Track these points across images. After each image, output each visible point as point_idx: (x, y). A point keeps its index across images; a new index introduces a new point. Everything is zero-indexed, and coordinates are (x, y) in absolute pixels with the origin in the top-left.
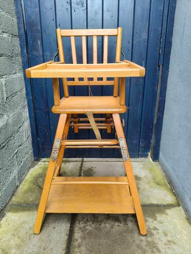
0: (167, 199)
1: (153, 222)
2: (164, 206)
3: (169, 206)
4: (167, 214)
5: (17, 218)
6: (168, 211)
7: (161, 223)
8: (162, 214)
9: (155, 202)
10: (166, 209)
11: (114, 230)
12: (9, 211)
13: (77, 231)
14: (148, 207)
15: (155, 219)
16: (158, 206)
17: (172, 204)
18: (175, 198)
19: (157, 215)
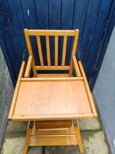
0: (95, 125)
1: (87, 143)
2: (94, 131)
3: (96, 131)
4: (95, 137)
5: (12, 143)
6: (96, 135)
7: (91, 144)
8: (92, 137)
9: (89, 128)
10: (94, 133)
11: (67, 150)
12: (7, 138)
13: (46, 152)
14: (85, 132)
15: (88, 141)
16: (90, 131)
17: (98, 129)
18: (100, 124)
19: (90, 138)
